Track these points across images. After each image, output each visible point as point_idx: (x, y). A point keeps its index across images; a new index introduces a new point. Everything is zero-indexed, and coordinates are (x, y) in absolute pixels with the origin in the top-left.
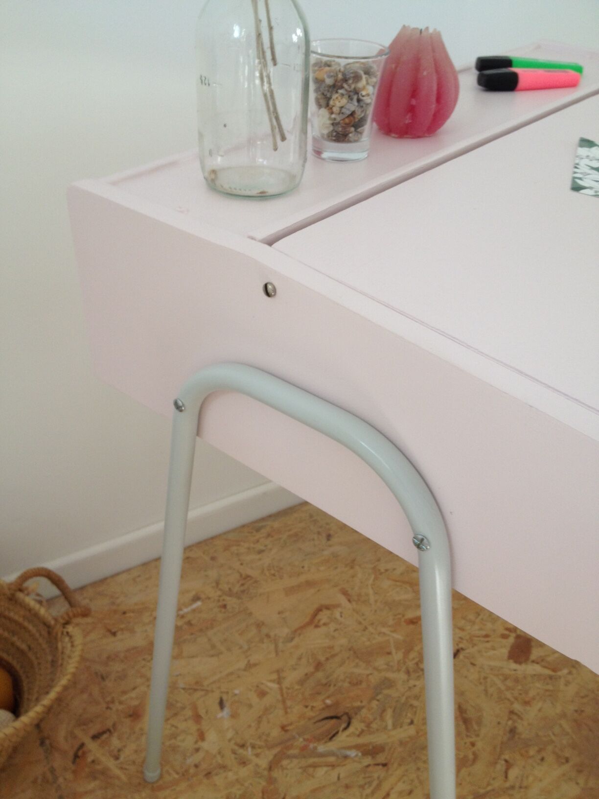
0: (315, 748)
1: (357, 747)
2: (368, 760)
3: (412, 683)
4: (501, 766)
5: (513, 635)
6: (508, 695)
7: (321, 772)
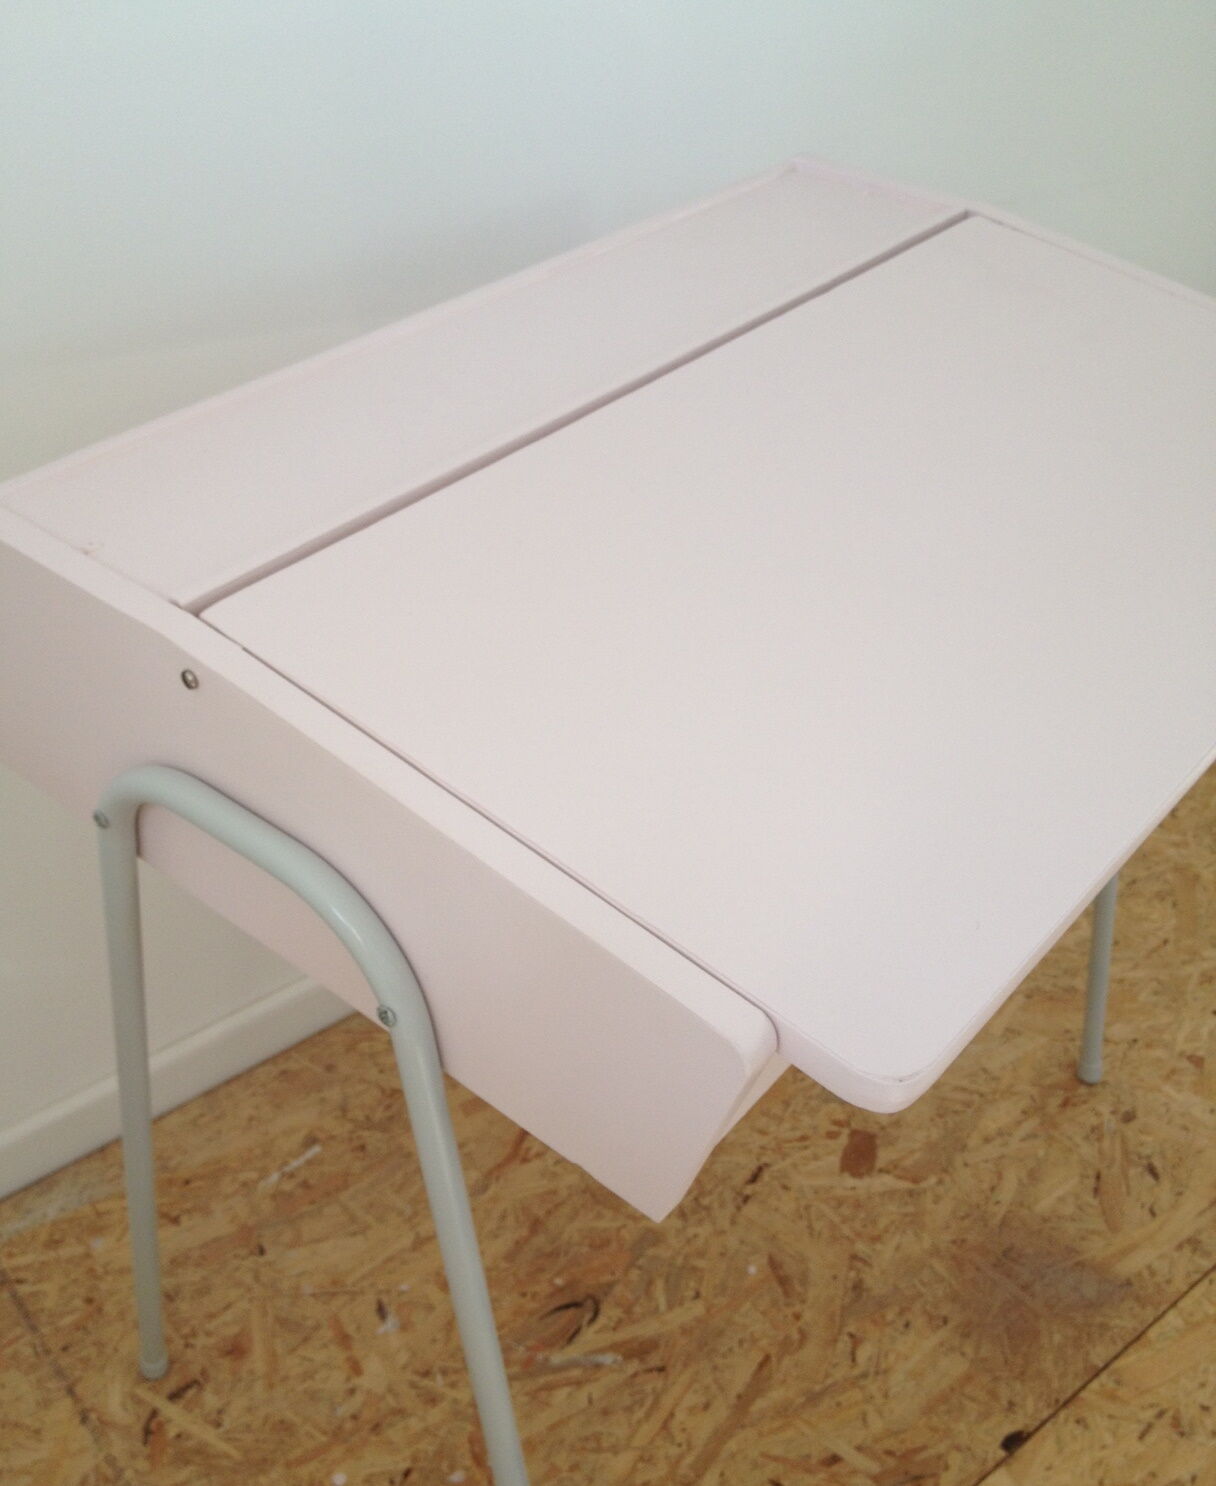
0: (546, 1360)
1: (614, 1347)
2: (634, 1366)
3: (691, 1231)
4: (844, 1344)
5: (846, 1132)
6: (846, 1230)
7: (561, 1395)
